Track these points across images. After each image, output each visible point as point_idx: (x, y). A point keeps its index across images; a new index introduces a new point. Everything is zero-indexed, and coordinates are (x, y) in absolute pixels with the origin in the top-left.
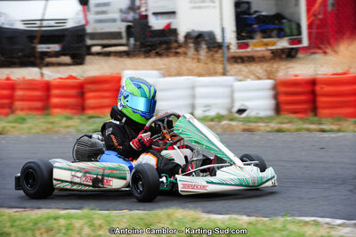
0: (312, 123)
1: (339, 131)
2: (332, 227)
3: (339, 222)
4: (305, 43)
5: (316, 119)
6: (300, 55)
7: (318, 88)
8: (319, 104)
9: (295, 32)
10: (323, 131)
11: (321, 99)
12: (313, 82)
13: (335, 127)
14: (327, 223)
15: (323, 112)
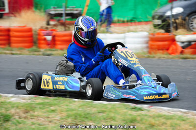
0: (8, 50)
1: (20, 54)
2: (7, 98)
3: (11, 95)
4: (7, 11)
5: (10, 48)
6: (5, 17)
7: (11, 34)
8: (12, 41)
9: (2, 5)
10: (13, 54)
11: (13, 39)
12: (8, 30)
13: (18, 52)
14: (6, 96)
15: (13, 45)
